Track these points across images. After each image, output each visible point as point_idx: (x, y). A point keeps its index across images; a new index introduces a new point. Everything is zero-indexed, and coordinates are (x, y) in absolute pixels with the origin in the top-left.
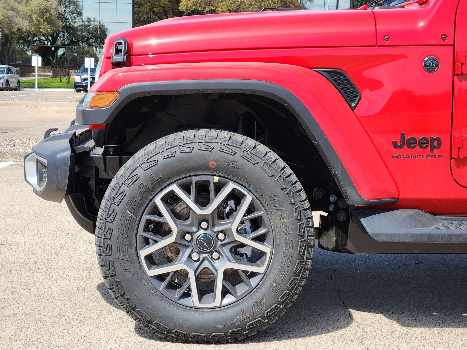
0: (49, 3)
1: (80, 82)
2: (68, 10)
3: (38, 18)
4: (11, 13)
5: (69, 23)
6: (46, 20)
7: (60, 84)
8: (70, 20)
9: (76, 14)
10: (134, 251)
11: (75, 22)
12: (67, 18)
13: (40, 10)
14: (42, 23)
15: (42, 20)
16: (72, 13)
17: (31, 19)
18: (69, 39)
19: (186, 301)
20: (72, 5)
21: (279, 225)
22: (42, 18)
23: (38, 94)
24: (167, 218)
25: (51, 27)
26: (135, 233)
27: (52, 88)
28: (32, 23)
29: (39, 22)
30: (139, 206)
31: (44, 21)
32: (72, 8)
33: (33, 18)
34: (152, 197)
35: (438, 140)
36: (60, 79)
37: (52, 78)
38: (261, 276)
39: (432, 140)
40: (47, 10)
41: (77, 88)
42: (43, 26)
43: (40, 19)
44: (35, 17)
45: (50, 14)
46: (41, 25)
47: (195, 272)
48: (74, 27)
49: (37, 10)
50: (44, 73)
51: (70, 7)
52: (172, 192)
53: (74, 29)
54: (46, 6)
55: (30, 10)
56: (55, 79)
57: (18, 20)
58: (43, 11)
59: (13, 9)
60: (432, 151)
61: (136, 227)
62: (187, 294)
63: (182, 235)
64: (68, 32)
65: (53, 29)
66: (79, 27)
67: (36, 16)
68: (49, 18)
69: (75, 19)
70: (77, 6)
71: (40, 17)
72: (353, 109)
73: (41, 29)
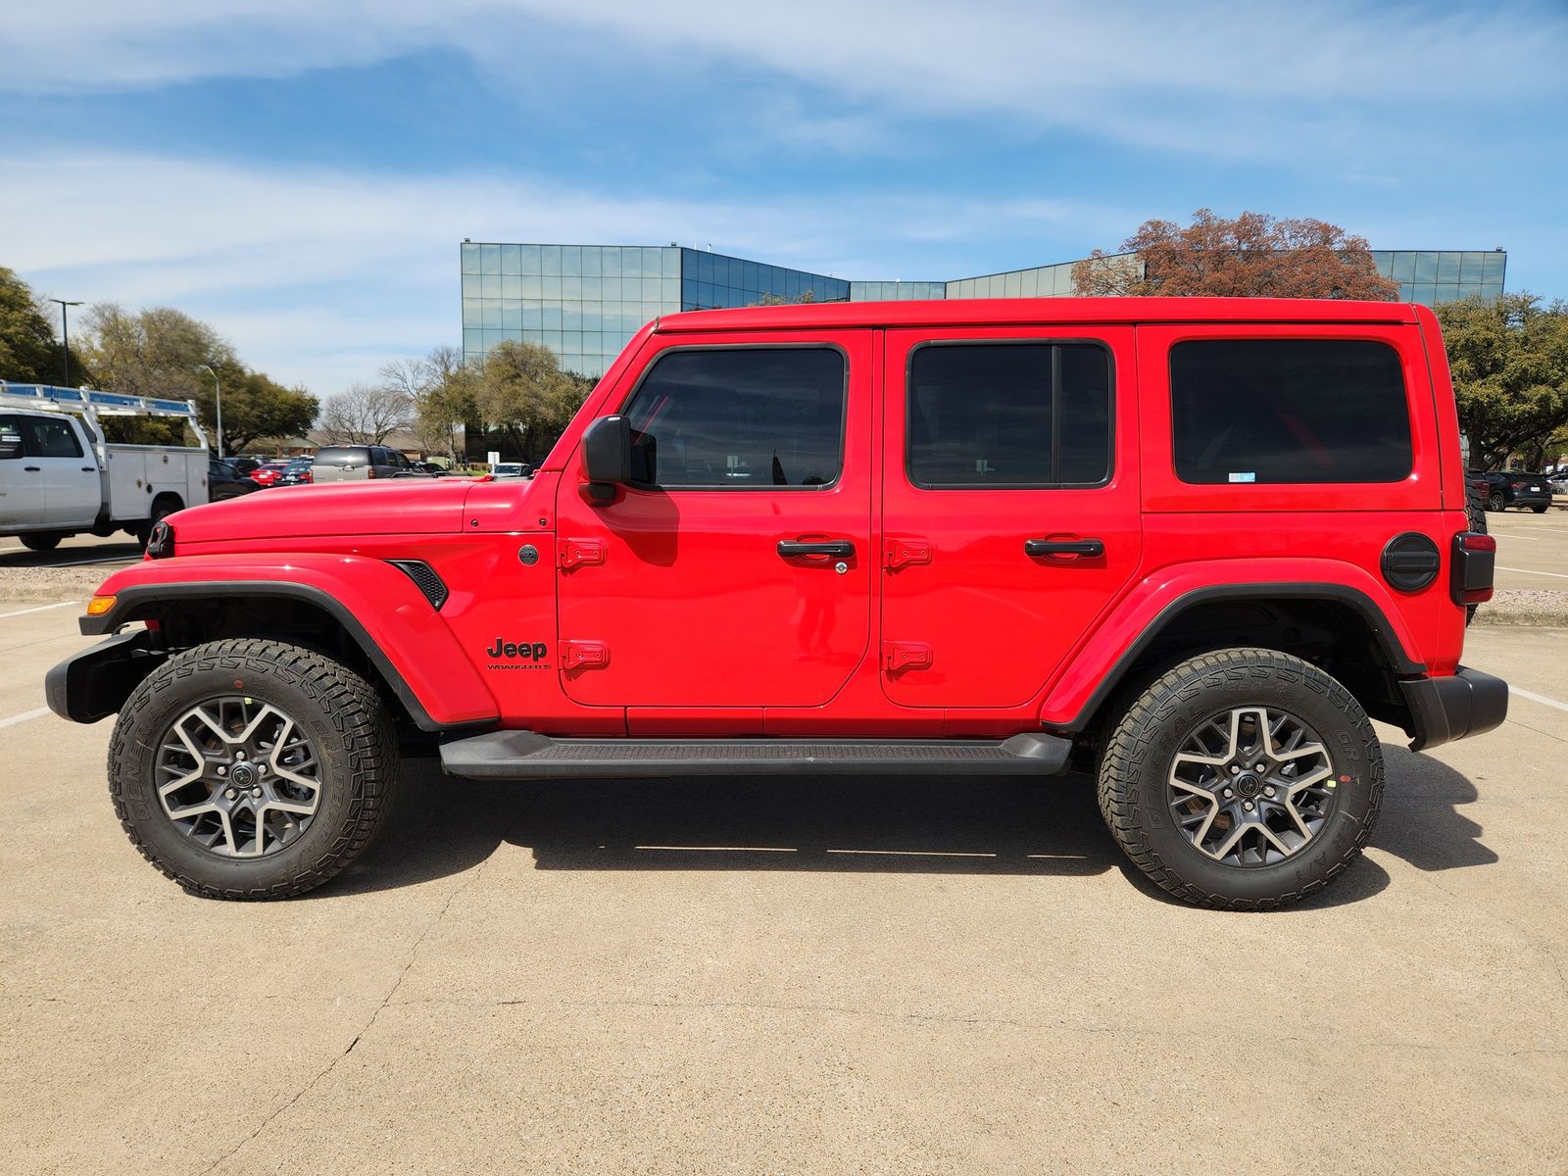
4: (533, 401)
10: (150, 790)
17: (557, 409)
19: (220, 849)
21: (326, 756)
24: (191, 748)
26: (150, 767)
30: (152, 734)
34: (169, 723)
35: (542, 646)
38: (310, 819)
39: (536, 647)
43: (567, 407)
44: (562, 404)
47: (230, 814)
52: (195, 717)
57: (542, 409)
59: (537, 397)
60: (536, 659)
61: (151, 760)
62: (222, 841)
63: (212, 767)
72: (438, 609)
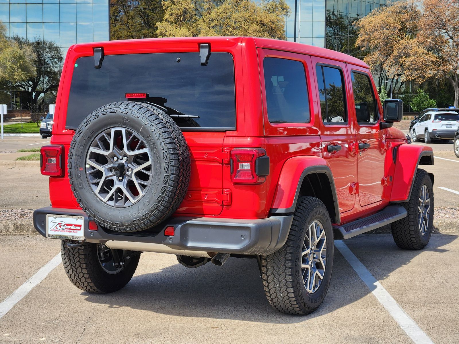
0: (23, 51)
1: (46, 128)
2: (48, 55)
3: (12, 66)
5: (50, 68)
6: (20, 67)
7: (37, 128)
8: (51, 65)
9: (57, 59)
11: (56, 67)
12: (48, 63)
13: (13, 57)
14: (16, 70)
15: (16, 67)
16: (53, 58)
18: (50, 84)
20: (52, 51)
22: (15, 65)
23: (3, 141)
25: (25, 74)
27: (29, 132)
28: (6, 70)
29: (13, 70)
31: (18, 68)
32: (53, 53)
33: (7, 66)
36: (37, 123)
37: (31, 122)
40: (21, 58)
41: (43, 134)
42: (17, 73)
45: (23, 61)
46: (15, 72)
48: (55, 72)
49: (11, 57)
50: (20, 118)
51: (50, 52)
53: (55, 74)
54: (19, 54)
55: (4, 58)
56: (34, 123)
58: (17, 58)
64: (49, 77)
65: (28, 76)
66: (58, 71)
67: (10, 63)
68: (23, 64)
69: (56, 64)
70: (57, 51)
71: (13, 64)
73: (15, 76)
